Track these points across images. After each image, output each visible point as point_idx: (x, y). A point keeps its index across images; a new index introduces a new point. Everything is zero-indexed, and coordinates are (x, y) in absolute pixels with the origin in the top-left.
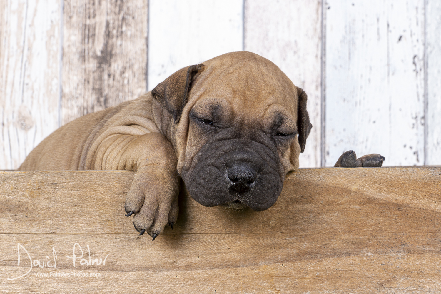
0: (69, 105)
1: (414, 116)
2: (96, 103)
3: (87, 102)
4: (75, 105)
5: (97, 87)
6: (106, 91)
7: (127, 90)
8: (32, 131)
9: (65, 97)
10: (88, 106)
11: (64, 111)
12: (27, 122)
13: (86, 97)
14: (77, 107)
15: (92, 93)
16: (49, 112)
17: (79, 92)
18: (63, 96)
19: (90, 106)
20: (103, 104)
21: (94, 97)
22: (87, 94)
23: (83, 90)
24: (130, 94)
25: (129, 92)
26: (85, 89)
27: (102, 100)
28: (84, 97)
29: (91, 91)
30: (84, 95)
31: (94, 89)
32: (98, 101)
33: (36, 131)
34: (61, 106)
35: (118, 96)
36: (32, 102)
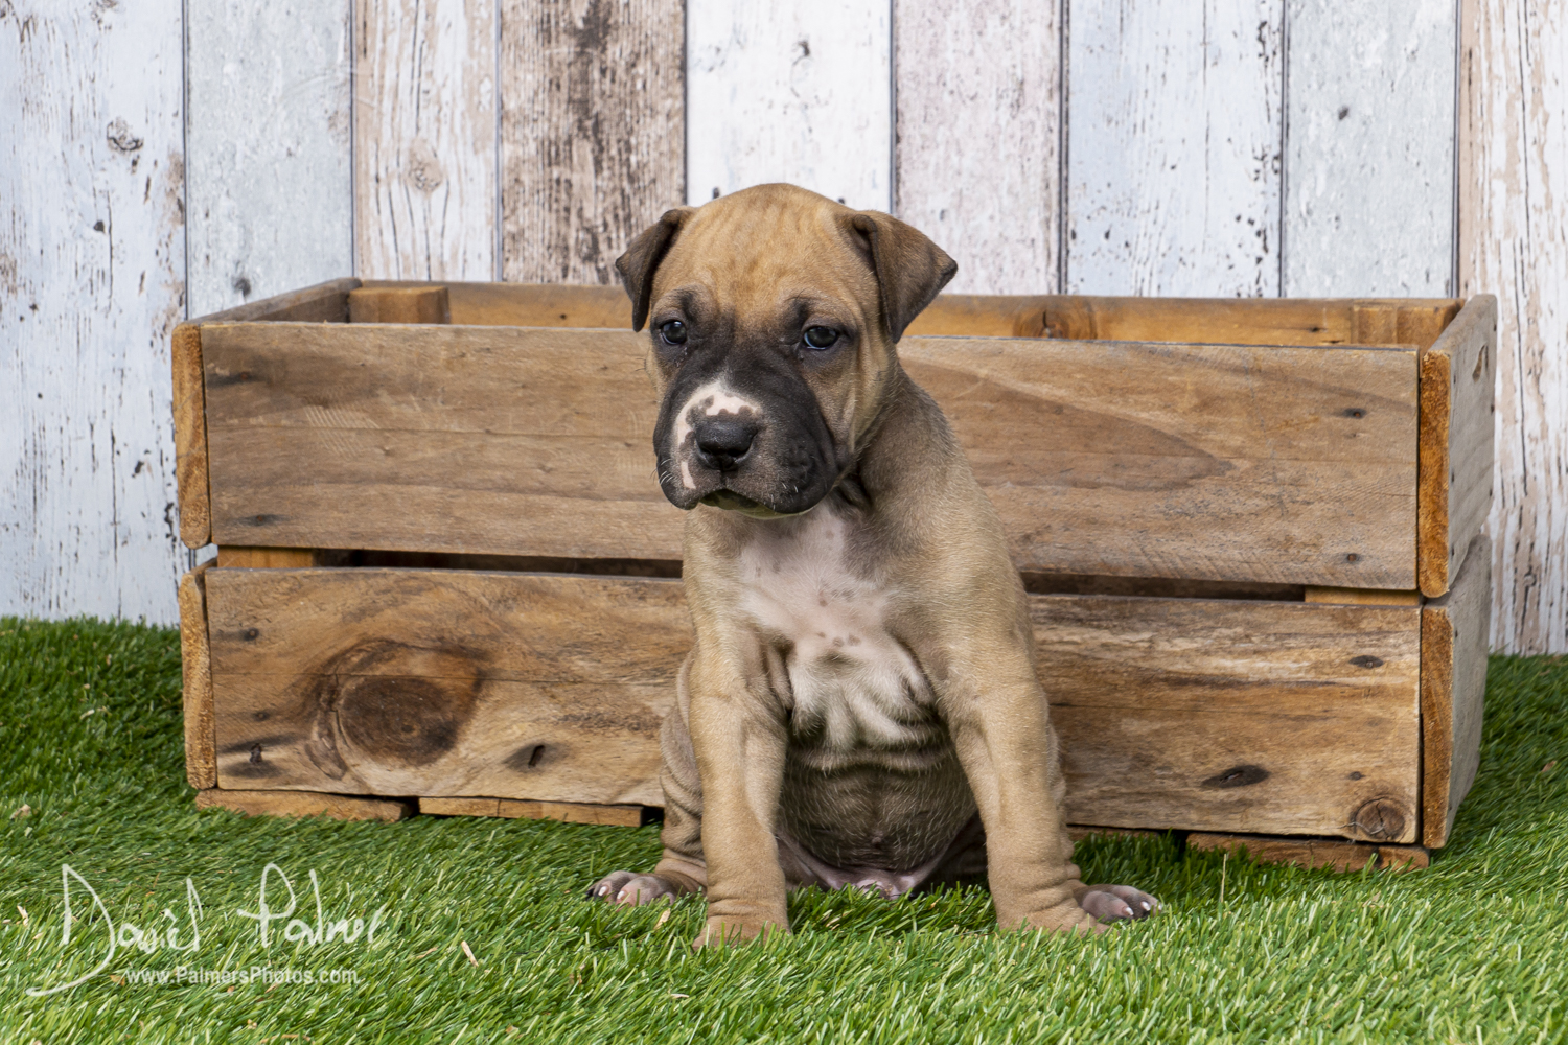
0: (518, 136)
1: (1259, 154)
2: (575, 131)
3: (557, 129)
4: (531, 137)
5: (577, 96)
6: (598, 106)
7: (641, 104)
8: (441, 191)
9: (508, 119)
10: (557, 136)
11: (508, 150)
12: (429, 173)
13: (554, 119)
14: (536, 139)
15: (567, 112)
16: (476, 152)
17: (538, 107)
18: (503, 116)
19: (564, 138)
20: (590, 133)
21: (572, 118)
22: (556, 111)
23: (547, 104)
24: (648, 112)
25: (646, 106)
26: (551, 102)
27: (589, 124)
28: (550, 121)
29: (564, 106)
30: (550, 114)
31: (570, 101)
32: (581, 128)
33: (448, 193)
34: (500, 139)
35: (622, 115)
36: (438, 131)
